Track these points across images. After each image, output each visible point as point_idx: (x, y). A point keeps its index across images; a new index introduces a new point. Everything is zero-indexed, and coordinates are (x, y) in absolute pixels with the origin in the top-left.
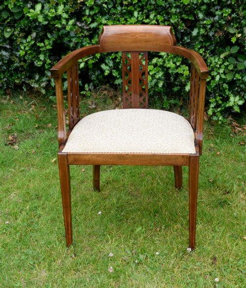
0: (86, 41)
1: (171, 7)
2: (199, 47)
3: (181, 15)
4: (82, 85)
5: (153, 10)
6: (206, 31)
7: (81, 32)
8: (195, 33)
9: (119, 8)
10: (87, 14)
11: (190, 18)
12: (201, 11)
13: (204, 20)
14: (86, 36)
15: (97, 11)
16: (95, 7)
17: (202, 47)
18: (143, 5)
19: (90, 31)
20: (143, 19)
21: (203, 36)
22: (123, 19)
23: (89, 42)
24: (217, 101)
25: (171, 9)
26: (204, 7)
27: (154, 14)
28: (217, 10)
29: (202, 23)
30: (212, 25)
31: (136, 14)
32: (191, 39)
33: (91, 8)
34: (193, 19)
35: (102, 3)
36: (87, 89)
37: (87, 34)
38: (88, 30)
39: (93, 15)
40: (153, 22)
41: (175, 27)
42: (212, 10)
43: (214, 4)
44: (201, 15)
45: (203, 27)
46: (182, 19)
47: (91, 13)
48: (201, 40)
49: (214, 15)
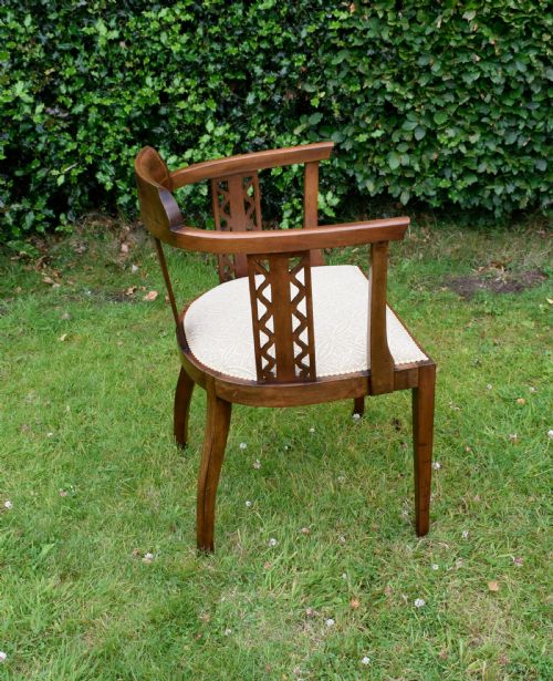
0: (64, 138)
1: (206, 61)
2: (260, 121)
3: (223, 74)
4: (55, 216)
5: (177, 71)
6: (268, 94)
7: (55, 125)
8: (250, 99)
9: (120, 75)
10: (64, 91)
11: (239, 78)
12: (256, 63)
13: (262, 77)
14: (63, 130)
15: (82, 85)
16: (77, 79)
17: (263, 122)
18: (160, 65)
19: (69, 120)
20: (164, 88)
21: (264, 103)
22: (129, 92)
23: (70, 138)
24: (293, 206)
25: (207, 66)
26: (261, 56)
27: (181, 78)
28: (281, 59)
29: (260, 82)
30: (278, 83)
31: (149, 80)
32: (243, 110)
33: (69, 82)
34: (244, 77)
35: (90, 70)
36: (65, 223)
37: (65, 125)
38: (65, 120)
39: (74, 92)
40: (182, 90)
41: (215, 94)
42: (275, 59)
43: (275, 50)
44: (258, 70)
45: (263, 89)
46: (226, 80)
47: (70, 89)
48: (261, 110)
49: (277, 68)
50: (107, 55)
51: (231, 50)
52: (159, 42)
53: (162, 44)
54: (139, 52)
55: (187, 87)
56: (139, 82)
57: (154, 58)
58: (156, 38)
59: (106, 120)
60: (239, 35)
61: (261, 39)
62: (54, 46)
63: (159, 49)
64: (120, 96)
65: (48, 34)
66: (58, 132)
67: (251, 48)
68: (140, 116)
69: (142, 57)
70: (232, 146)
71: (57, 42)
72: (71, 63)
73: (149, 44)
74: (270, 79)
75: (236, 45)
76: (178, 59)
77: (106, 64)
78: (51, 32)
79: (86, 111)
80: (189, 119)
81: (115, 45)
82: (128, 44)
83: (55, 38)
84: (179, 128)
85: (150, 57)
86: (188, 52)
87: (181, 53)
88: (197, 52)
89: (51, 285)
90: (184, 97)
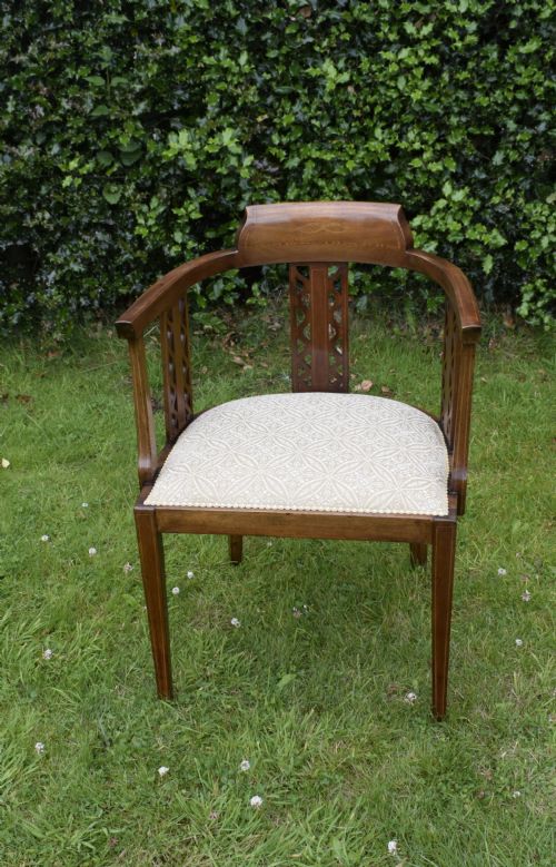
0: (271, 197)
1: (448, 112)
2: (506, 185)
3: (467, 128)
4: (246, 286)
5: (413, 123)
6: (521, 154)
7: (263, 180)
8: (498, 159)
9: (345, 125)
10: (277, 142)
11: (486, 133)
12: (508, 116)
13: (515, 133)
14: (270, 187)
15: (299, 135)
16: (293, 128)
17: (510, 187)
18: (393, 115)
19: (278, 176)
20: (396, 142)
21: (514, 164)
22: (353, 146)
23: (278, 197)
24: (535, 288)
25: (449, 118)
26: (515, 109)
27: (416, 131)
28: (540, 112)
29: (512, 138)
30: (532, 141)
31: (378, 132)
32: (487, 172)
33: (283, 132)
34: (492, 133)
35: (311, 118)
36: (258, 294)
37: (274, 181)
38: (274, 175)
39: (289, 143)
40: (417, 146)
41: (456, 152)
42: (532, 113)
43: (534, 101)
44: (512, 125)
45: (514, 148)
46: (470, 135)
47: (285, 140)
48: (509, 172)
49: (534, 123)
50: (331, 102)
51: (482, 100)
52: (396, 88)
53: (399, 90)
54: (371, 99)
55: (424, 142)
56: (366, 134)
57: (387, 106)
58: (392, 84)
59: (322, 177)
60: (492, 83)
61: (518, 88)
62: (270, 88)
63: (395, 96)
64: (341, 149)
65: (265, 75)
66: (265, 189)
67: (506, 98)
68: (364, 173)
69: (373, 106)
70: (471, 214)
71: (274, 84)
72: (288, 109)
73: (382, 90)
74: (525, 135)
75: (487, 95)
76: (417, 109)
77: (328, 111)
78: (268, 72)
79: (302, 166)
80: (422, 179)
81: (342, 90)
82: (358, 88)
83: (272, 79)
84: (407, 190)
85: (382, 105)
86: (428, 101)
87: (420, 102)
88: (438, 101)
89: (242, 366)
90: (419, 153)
